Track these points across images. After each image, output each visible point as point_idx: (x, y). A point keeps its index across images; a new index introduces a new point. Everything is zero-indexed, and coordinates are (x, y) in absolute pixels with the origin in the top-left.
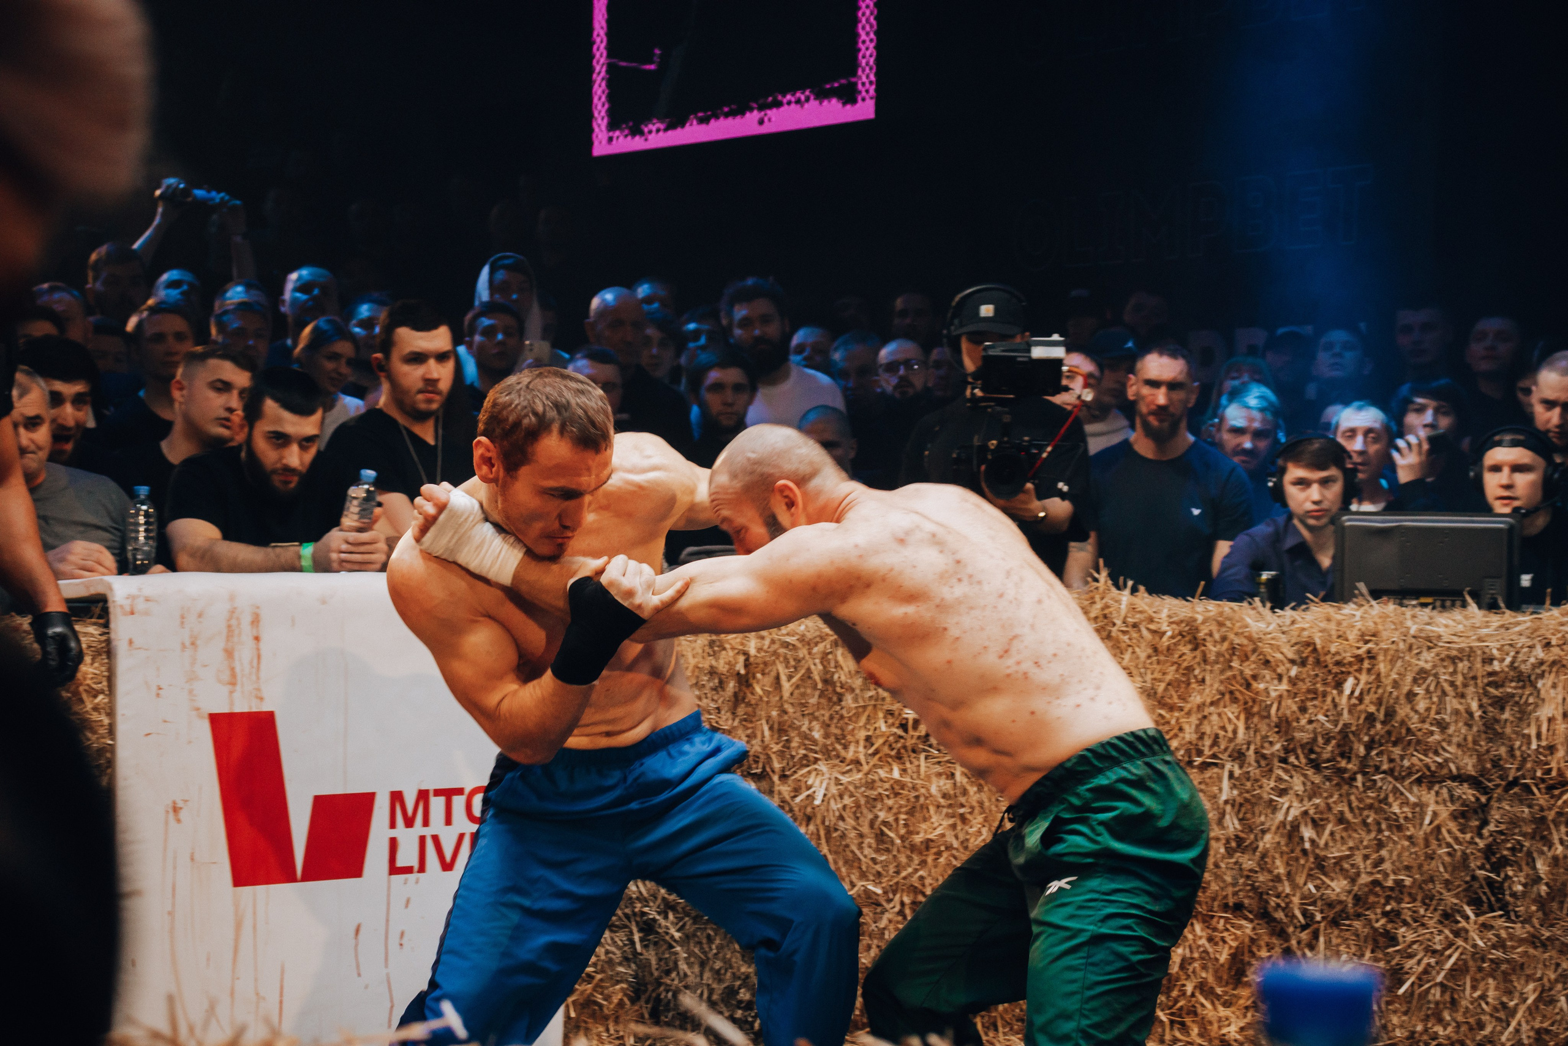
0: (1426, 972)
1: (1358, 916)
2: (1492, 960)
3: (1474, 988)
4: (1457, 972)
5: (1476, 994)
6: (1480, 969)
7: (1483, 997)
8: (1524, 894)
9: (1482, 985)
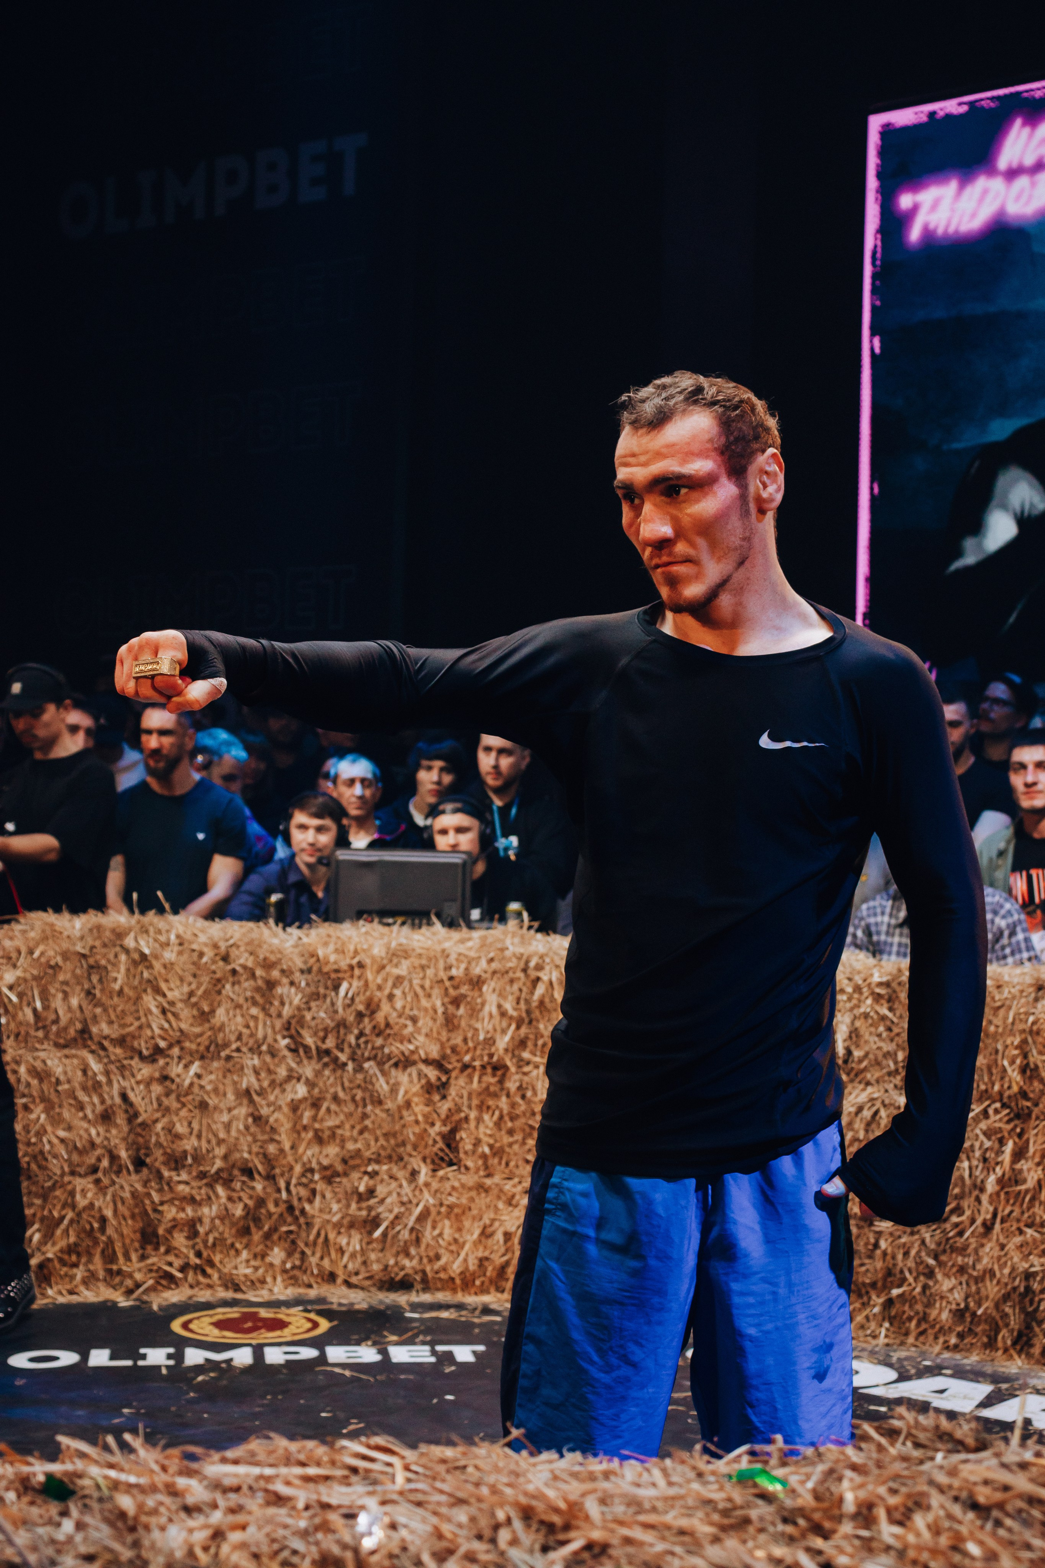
0: (397, 1217)
1: (346, 1174)
2: (448, 1206)
3: (434, 1228)
4: (423, 1217)
5: (436, 1232)
6: (439, 1213)
7: (440, 1235)
8: (474, 1152)
9: (440, 1225)
